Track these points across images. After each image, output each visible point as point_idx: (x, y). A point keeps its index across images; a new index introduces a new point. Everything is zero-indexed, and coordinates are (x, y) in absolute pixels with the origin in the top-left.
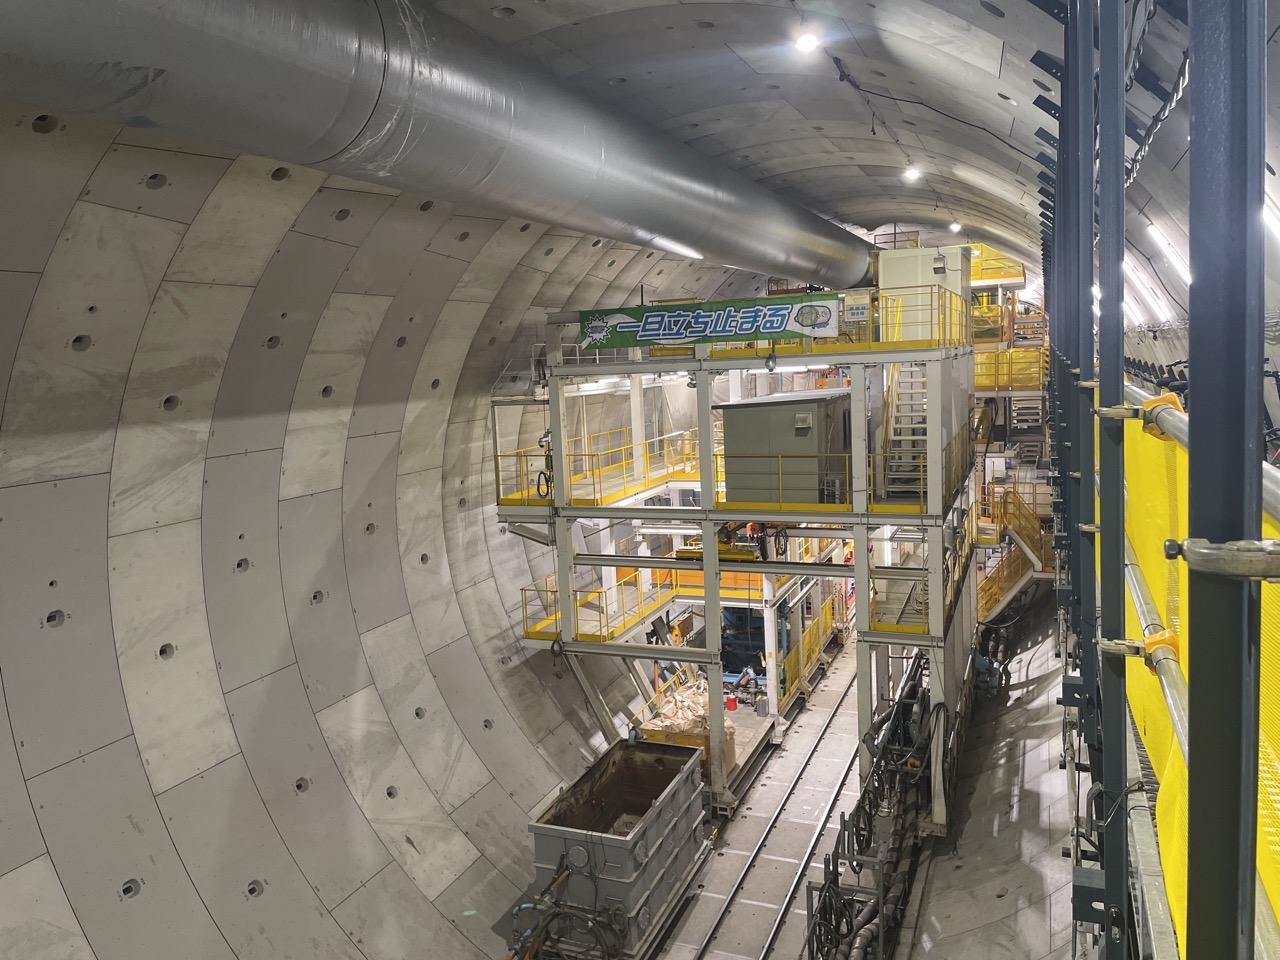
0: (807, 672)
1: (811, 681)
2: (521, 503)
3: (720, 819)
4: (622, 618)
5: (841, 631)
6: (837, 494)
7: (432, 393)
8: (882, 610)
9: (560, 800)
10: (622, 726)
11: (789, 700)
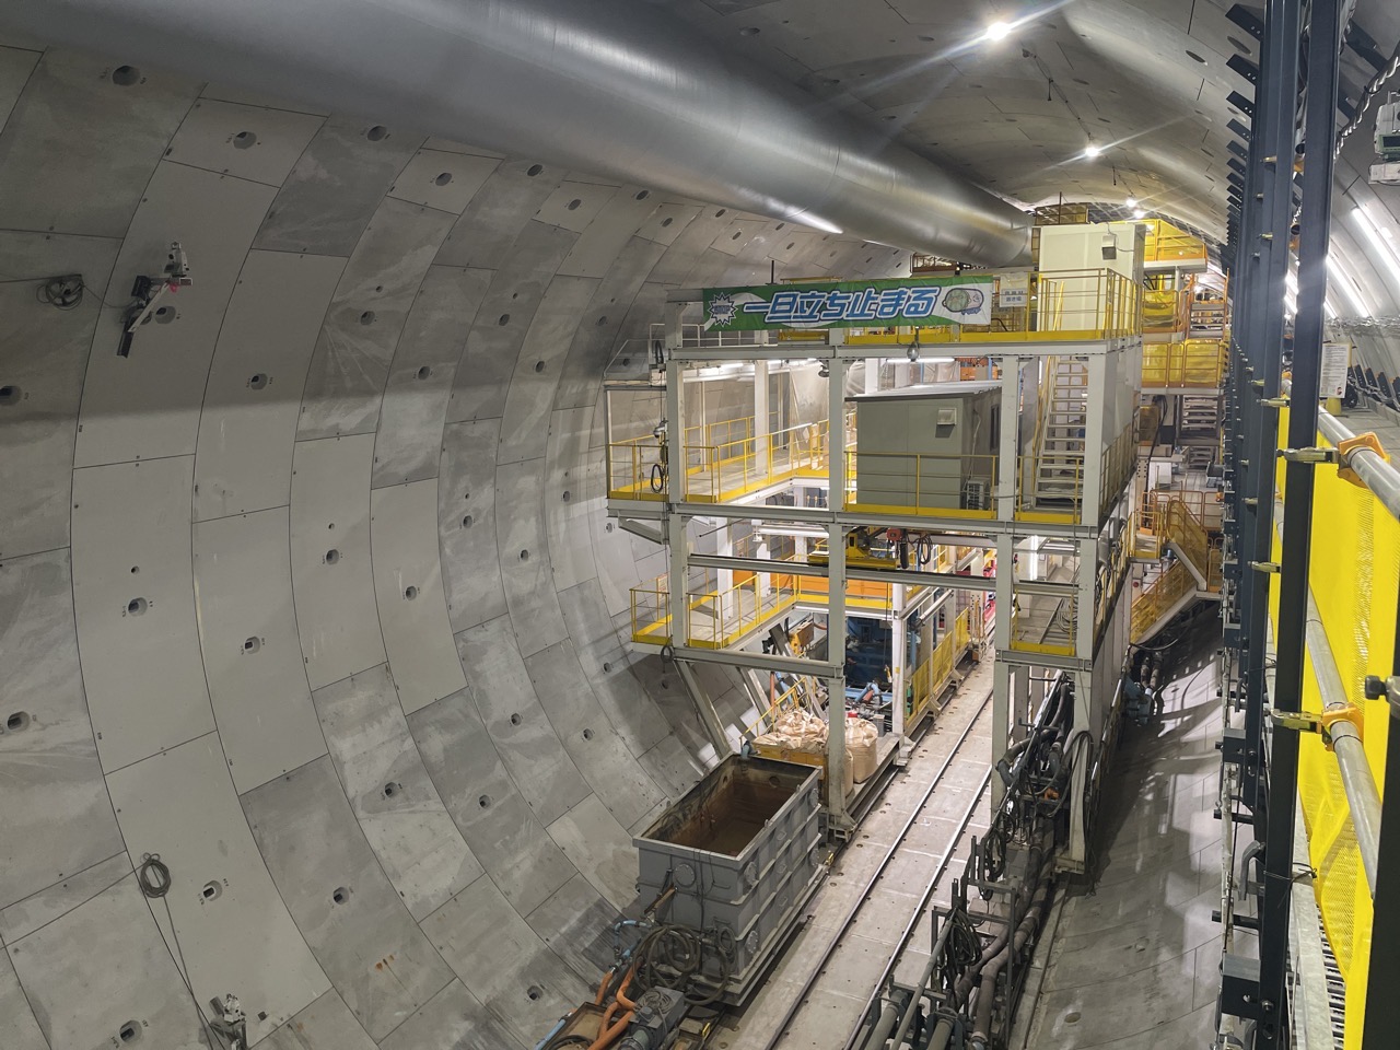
0: (937, 689)
1: (941, 699)
2: (633, 496)
3: (837, 842)
4: (737, 624)
5: (976, 647)
6: (981, 499)
7: (537, 375)
8: (1025, 628)
9: (667, 815)
10: (735, 739)
11: (916, 719)
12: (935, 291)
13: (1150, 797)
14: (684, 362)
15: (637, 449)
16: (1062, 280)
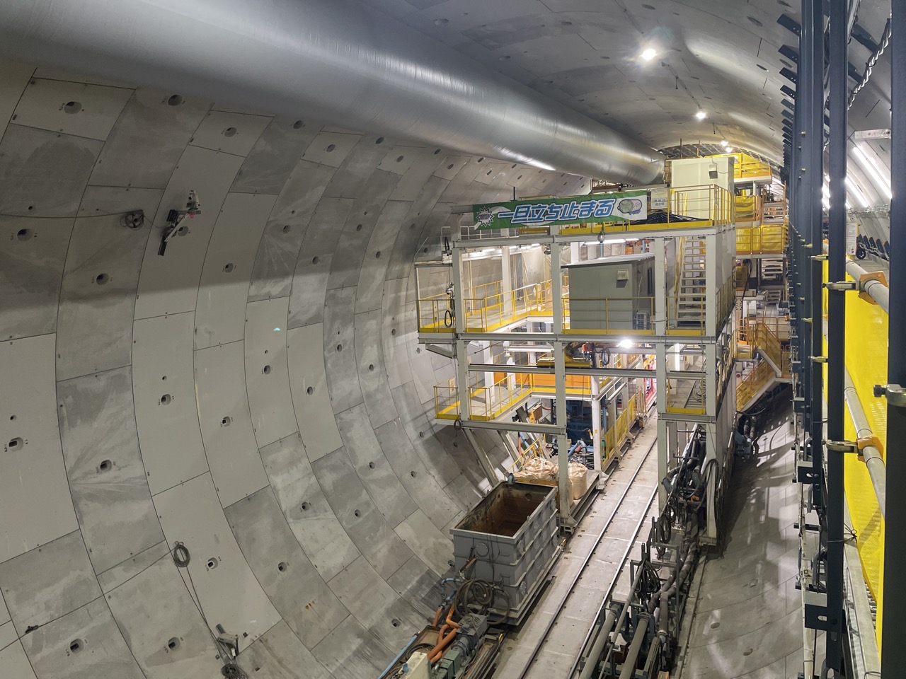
0: (620, 444)
1: (622, 450)
2: (434, 330)
3: (567, 534)
4: (499, 406)
5: (641, 418)
6: (645, 323)
7: (376, 260)
8: (674, 400)
9: (468, 516)
10: (501, 475)
11: (608, 462)
12: (612, 201)
13: (753, 501)
14: (463, 249)
15: (435, 302)
16: (687, 192)
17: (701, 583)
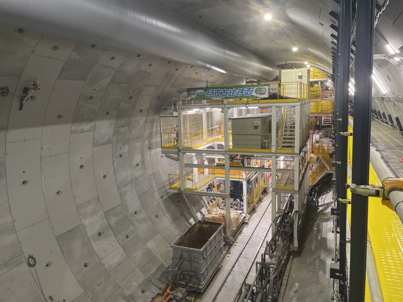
0: (256, 200)
1: (257, 203)
2: (169, 148)
3: (229, 245)
4: (199, 183)
5: (266, 188)
6: (267, 146)
7: (140, 114)
8: (280, 182)
9: (181, 238)
10: (199, 216)
11: (250, 209)
12: (253, 88)
13: (315, 229)
14: (183, 109)
15: (170, 134)
16: (288, 85)
17: (290, 269)
